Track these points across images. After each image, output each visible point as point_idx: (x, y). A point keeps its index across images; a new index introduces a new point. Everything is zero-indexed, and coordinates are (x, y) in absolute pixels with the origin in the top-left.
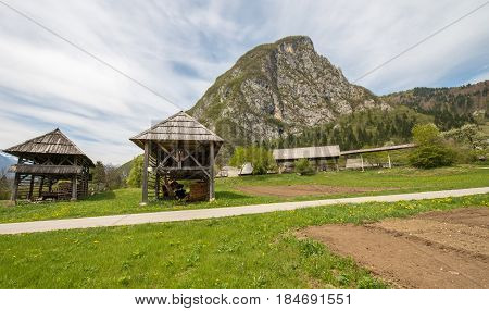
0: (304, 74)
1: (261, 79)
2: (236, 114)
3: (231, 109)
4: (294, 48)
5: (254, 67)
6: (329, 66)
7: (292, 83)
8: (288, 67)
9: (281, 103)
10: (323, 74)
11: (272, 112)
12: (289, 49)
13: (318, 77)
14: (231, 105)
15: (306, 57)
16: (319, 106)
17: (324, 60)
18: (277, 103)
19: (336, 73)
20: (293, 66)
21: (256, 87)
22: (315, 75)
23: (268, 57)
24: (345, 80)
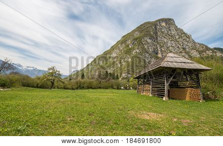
0: (172, 36)
1: (151, 38)
2: (140, 53)
3: (138, 51)
4: (166, 24)
5: (147, 32)
6: (184, 33)
7: (165, 41)
8: (163, 32)
9: (161, 50)
10: (182, 37)
11: (157, 54)
12: (164, 24)
13: (179, 38)
14: (138, 49)
15: (172, 28)
16: (181, 52)
17: (182, 30)
18: (159, 50)
19: (189, 37)
20: (166, 32)
21: (149, 41)
22: (177, 37)
23: (153, 27)
24: (193, 41)
